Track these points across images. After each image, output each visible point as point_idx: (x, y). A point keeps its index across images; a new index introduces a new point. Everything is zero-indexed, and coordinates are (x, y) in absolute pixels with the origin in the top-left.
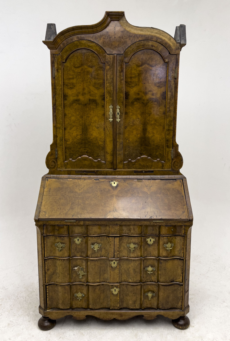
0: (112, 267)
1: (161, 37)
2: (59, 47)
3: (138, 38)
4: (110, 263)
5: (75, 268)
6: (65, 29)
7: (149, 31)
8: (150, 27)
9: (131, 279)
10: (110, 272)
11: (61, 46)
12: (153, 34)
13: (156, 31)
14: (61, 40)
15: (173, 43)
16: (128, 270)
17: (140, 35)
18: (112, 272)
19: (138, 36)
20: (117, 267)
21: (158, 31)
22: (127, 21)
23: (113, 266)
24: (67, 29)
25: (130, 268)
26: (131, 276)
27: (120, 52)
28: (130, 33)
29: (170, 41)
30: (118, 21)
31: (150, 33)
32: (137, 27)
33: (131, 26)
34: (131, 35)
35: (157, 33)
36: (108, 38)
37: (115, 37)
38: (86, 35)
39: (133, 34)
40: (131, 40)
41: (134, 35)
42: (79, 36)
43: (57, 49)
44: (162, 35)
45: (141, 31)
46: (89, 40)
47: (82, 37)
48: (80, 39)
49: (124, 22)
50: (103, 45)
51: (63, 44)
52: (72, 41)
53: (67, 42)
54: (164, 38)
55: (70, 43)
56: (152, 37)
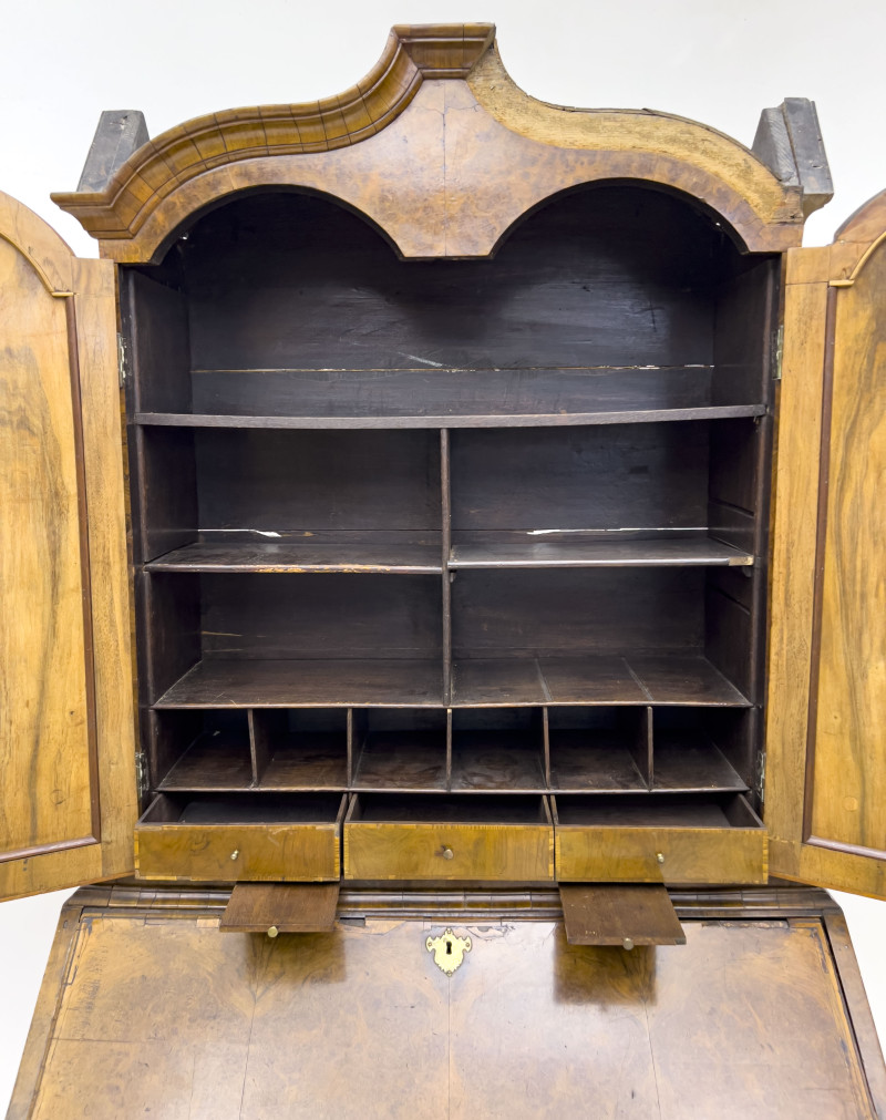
2: (144, 227)
6: (174, 130)
7: (630, 132)
11: (155, 220)
12: (652, 146)
13: (670, 130)
14: (156, 190)
15: (764, 193)
19: (571, 157)
21: (683, 126)
22: (507, 77)
24: (183, 126)
27: (476, 244)
28: (528, 144)
29: (749, 181)
30: (463, 77)
31: (638, 143)
32: (564, 109)
33: (531, 104)
35: (673, 140)
38: (288, 157)
39: (543, 146)
40: (532, 179)
42: (251, 163)
43: (134, 235)
44: (705, 152)
45: (589, 128)
46: (308, 184)
47: (269, 168)
48: (254, 183)
49: (494, 82)
50: (383, 210)
51: (169, 210)
52: (213, 195)
53: (190, 199)
54: (711, 166)
55: (204, 201)
56: (649, 159)
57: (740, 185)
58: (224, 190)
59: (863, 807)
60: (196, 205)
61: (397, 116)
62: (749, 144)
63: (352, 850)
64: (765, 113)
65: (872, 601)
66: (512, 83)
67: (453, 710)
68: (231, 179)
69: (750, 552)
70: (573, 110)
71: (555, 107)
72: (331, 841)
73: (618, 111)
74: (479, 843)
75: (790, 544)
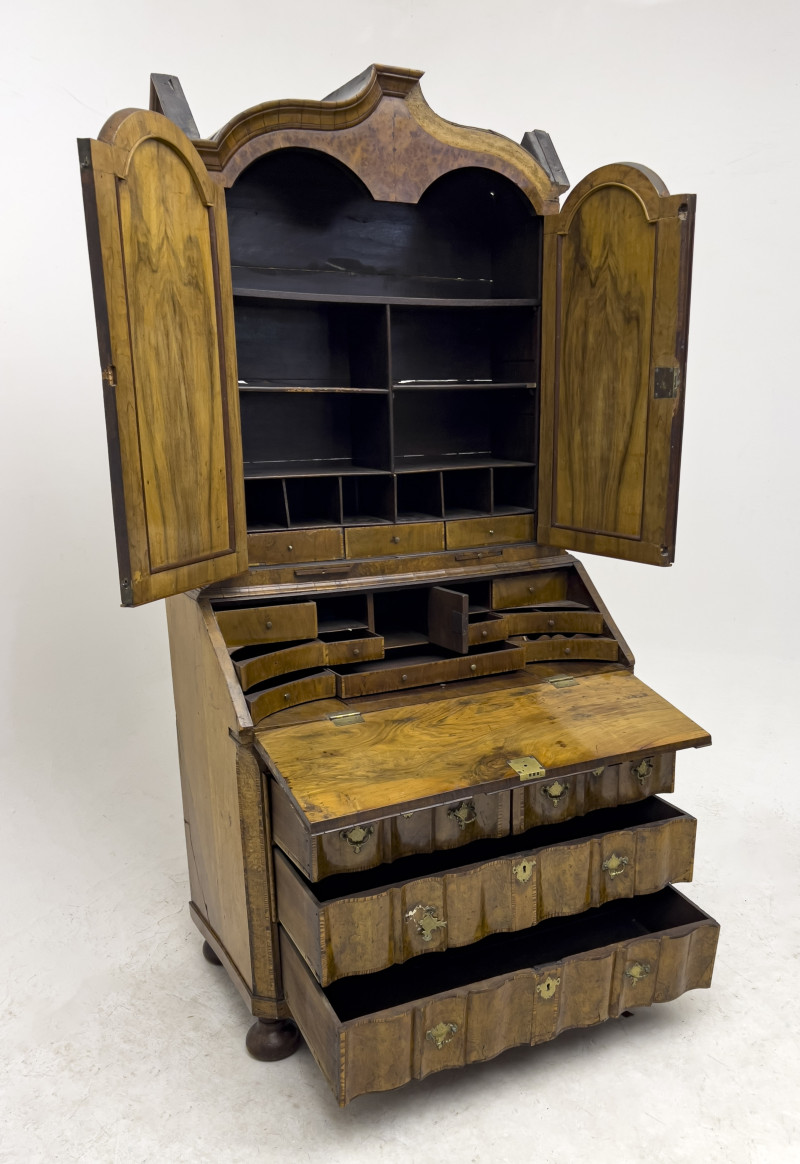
0: (517, 881)
1: (514, 161)
2: (229, 165)
3: (456, 158)
4: (512, 873)
5: (411, 913)
6: (256, 107)
7: (483, 142)
8: (487, 128)
9: (569, 906)
10: (513, 901)
11: (235, 161)
12: (494, 151)
13: (501, 143)
14: (237, 142)
15: (543, 184)
16: (559, 880)
17: (460, 150)
18: (518, 899)
19: (456, 153)
20: (530, 879)
21: (507, 142)
22: (425, 101)
23: (521, 879)
24: (261, 105)
25: (564, 872)
26: (568, 898)
27: (411, 196)
28: (436, 141)
29: (536, 176)
30: (402, 97)
31: (487, 148)
32: (453, 124)
33: (436, 119)
34: (438, 146)
35: (502, 149)
36: (374, 150)
37: (395, 150)
38: (311, 132)
39: (442, 144)
40: (438, 162)
41: (444, 149)
42: (291, 132)
43: (223, 168)
44: (517, 158)
45: (464, 137)
46: (323, 150)
47: (300, 137)
48: (293, 145)
49: (418, 103)
50: (363, 171)
51: (243, 156)
52: (269, 150)
53: (255, 150)
54: (520, 167)
55: (264, 152)
56: (492, 159)
57: (533, 178)
58: (276, 147)
59: (573, 507)
60: (259, 155)
61: (370, 114)
62: (519, 143)
63: (350, 543)
64: (526, 134)
65: (575, 397)
66: (427, 104)
67: (398, 475)
68: (279, 141)
69: (533, 382)
70: (457, 125)
71: (448, 122)
72: (339, 536)
73: (477, 129)
74: (410, 533)
75: (546, 370)
